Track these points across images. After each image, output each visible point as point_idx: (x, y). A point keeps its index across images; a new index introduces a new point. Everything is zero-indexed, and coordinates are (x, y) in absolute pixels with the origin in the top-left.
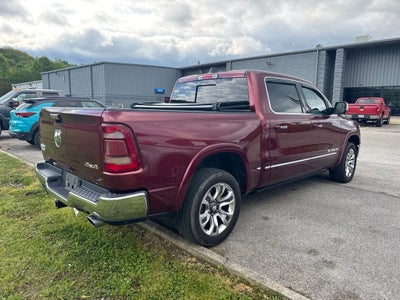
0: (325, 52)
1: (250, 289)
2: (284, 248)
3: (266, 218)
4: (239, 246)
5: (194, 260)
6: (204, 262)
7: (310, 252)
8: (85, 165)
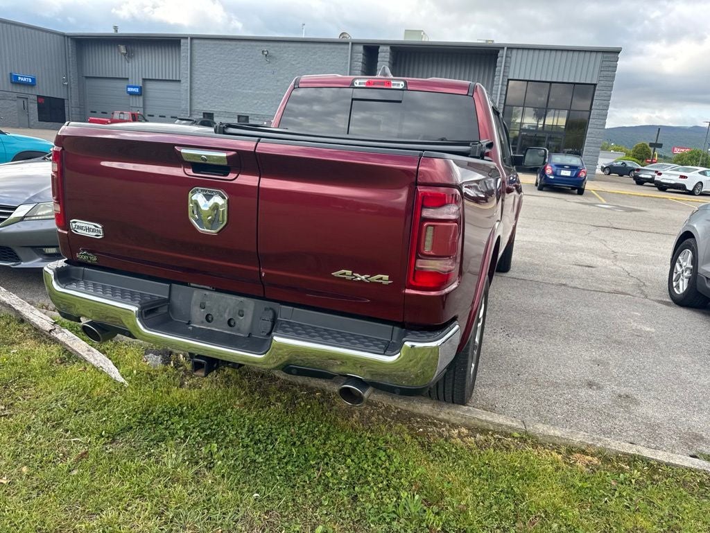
0: (361, 48)
2: (556, 385)
5: (464, 430)
6: (484, 431)
7: (590, 385)
8: (336, 274)
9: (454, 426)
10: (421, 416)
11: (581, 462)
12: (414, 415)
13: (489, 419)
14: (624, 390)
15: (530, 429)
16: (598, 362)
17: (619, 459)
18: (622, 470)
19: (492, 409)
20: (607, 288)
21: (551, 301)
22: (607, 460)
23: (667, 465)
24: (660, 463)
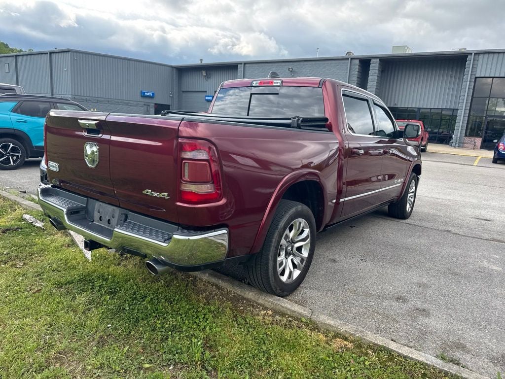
0: (357, 62)
1: (350, 345)
2: (368, 295)
3: (334, 261)
4: (316, 294)
5: (270, 312)
6: (283, 315)
7: (398, 299)
8: (145, 192)
9: (266, 309)
10: (247, 300)
11: (337, 343)
12: (243, 298)
13: (289, 306)
14: (426, 306)
15: (314, 318)
16: (420, 285)
17: (369, 347)
18: (367, 354)
19: (302, 303)
20: (486, 236)
21: (423, 241)
22: (359, 346)
23: (405, 357)
24: (399, 355)
